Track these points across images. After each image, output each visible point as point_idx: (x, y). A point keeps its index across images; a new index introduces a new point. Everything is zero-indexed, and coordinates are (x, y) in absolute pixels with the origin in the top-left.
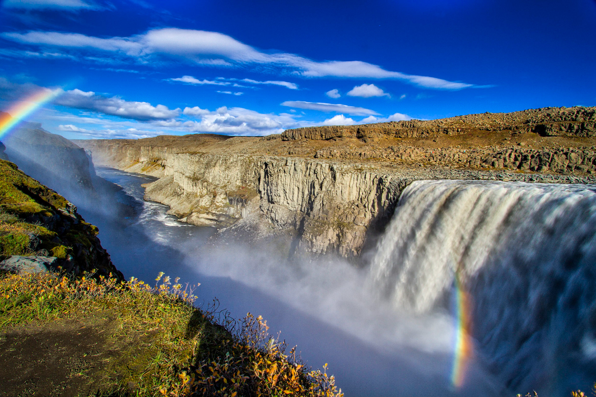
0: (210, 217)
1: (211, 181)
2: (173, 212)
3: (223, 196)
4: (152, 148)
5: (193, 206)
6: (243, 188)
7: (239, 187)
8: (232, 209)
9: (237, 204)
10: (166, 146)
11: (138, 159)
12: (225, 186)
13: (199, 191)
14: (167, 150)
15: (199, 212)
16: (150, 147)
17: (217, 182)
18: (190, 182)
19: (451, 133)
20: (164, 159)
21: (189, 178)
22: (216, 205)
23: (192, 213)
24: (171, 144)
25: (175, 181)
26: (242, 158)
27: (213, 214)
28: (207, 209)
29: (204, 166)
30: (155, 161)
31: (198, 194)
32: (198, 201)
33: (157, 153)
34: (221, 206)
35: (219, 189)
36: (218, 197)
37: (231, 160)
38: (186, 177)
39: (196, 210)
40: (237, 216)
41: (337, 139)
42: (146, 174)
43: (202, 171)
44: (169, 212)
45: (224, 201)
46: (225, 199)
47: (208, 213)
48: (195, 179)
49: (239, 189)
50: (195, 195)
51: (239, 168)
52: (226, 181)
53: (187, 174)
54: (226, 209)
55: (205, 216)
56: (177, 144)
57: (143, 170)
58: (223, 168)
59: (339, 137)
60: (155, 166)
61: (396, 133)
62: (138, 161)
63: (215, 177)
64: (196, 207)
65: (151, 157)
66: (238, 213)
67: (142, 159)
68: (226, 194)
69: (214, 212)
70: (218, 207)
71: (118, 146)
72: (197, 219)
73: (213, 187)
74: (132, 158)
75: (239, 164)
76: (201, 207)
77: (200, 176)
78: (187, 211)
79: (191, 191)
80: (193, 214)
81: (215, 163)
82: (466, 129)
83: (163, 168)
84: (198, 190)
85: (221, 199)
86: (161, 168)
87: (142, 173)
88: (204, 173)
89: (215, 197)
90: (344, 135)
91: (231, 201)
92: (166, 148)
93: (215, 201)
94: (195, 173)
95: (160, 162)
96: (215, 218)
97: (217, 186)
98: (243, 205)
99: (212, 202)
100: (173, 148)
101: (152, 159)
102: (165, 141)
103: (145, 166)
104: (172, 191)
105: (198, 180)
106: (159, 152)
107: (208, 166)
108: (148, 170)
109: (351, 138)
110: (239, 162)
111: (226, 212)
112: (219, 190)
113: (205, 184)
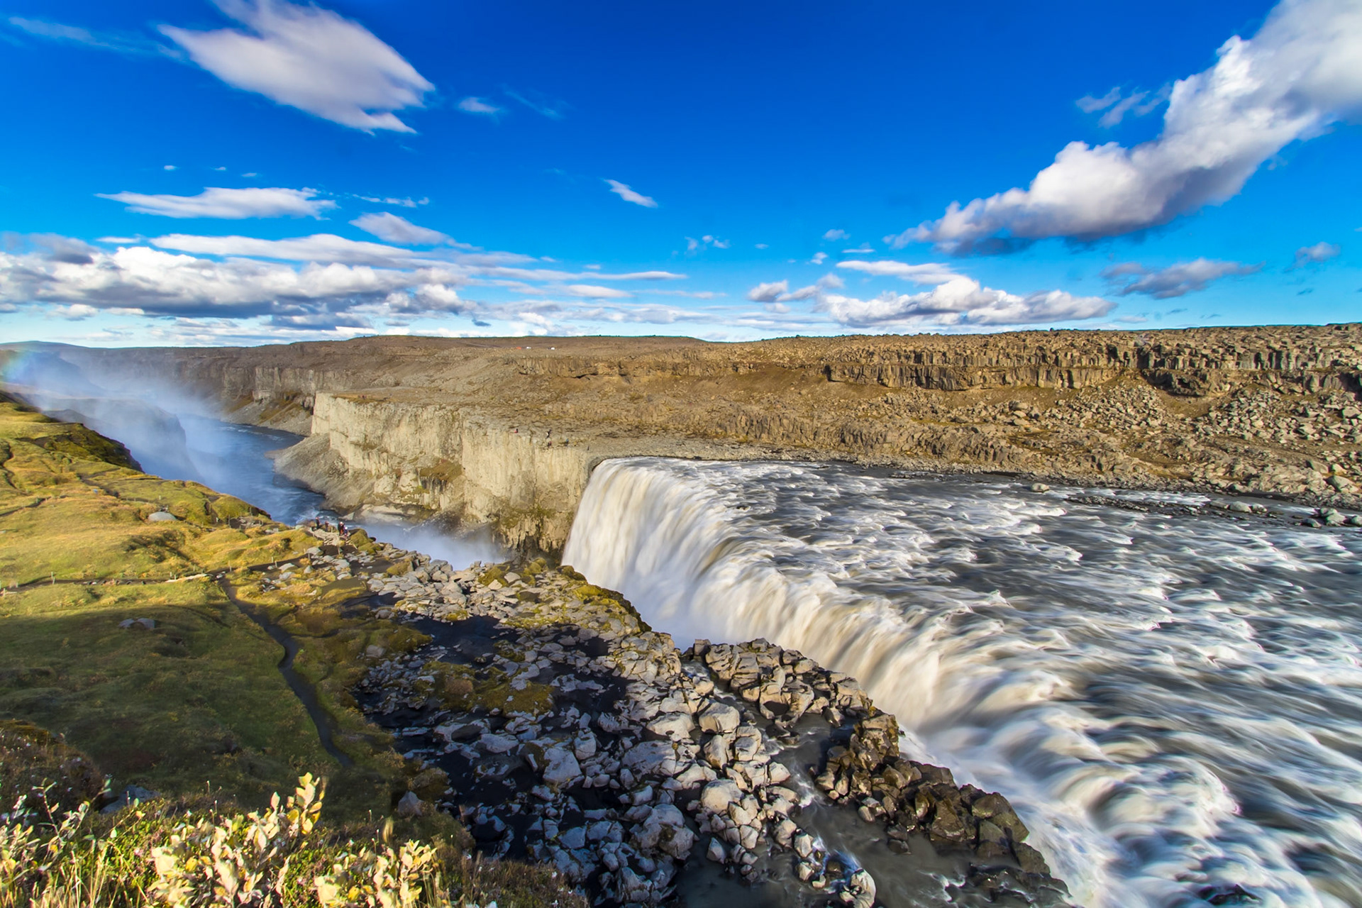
0: (392, 510)
1: (393, 450)
2: (331, 504)
3: (412, 476)
4: (281, 371)
5: (364, 493)
6: (443, 461)
7: (439, 459)
8: (426, 496)
9: (434, 489)
10: (312, 366)
11: (251, 393)
12: (416, 459)
13: (374, 467)
14: (314, 375)
15: (373, 503)
16: (276, 369)
17: (404, 452)
18: (359, 452)
19: (742, 371)
20: (309, 395)
21: (357, 444)
22: (401, 491)
23: (362, 505)
24: (322, 361)
25: (332, 446)
26: (441, 413)
27: (396, 506)
28: (386, 498)
29: (381, 425)
30: (288, 398)
31: (373, 473)
32: (373, 484)
33: (293, 381)
34: (409, 493)
35: (405, 464)
36: (403, 477)
37: (425, 417)
38: (352, 443)
39: (369, 500)
40: (434, 507)
41: (592, 378)
42: (270, 427)
43: (379, 433)
44: (324, 505)
45: (414, 484)
46: (416, 480)
47: (388, 505)
48: (366, 447)
49: (438, 464)
50: (367, 474)
51: (436, 429)
52: (418, 451)
53: (353, 439)
54: (417, 496)
55: (384, 508)
56: (335, 361)
57: (263, 418)
58: (413, 428)
59: (594, 374)
60: (290, 409)
61: (673, 369)
62: (251, 399)
63: (400, 443)
64: (369, 496)
65: (280, 390)
66: (435, 502)
67: (260, 395)
68: (416, 472)
69: (398, 501)
70: (403, 494)
71: (199, 362)
72: (371, 515)
73: (398, 460)
74: (236, 391)
75: (437, 424)
76: (377, 495)
77: (376, 441)
78: (354, 503)
79: (361, 467)
80: (364, 507)
81: (400, 421)
82: (760, 364)
83: (308, 412)
84: (372, 465)
85: (408, 482)
86: (303, 413)
87: (261, 425)
88: (382, 436)
89: (398, 477)
90: (600, 372)
91: (424, 483)
92: (311, 372)
93: (400, 484)
94: (366, 436)
95: (299, 400)
96: (399, 511)
97: (403, 459)
98: (441, 489)
99: (395, 487)
100: (328, 371)
101: (282, 394)
102: (308, 354)
103: (267, 409)
104: (327, 467)
105: (372, 448)
106: (295, 379)
107: (388, 424)
108: (274, 418)
109: (611, 375)
110: (437, 419)
111: (418, 501)
112: (407, 467)
113: (385, 454)
